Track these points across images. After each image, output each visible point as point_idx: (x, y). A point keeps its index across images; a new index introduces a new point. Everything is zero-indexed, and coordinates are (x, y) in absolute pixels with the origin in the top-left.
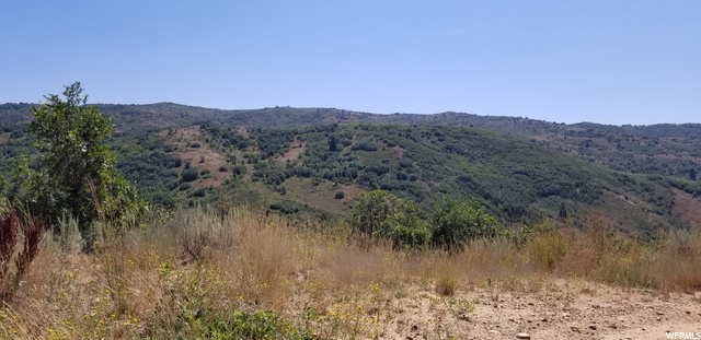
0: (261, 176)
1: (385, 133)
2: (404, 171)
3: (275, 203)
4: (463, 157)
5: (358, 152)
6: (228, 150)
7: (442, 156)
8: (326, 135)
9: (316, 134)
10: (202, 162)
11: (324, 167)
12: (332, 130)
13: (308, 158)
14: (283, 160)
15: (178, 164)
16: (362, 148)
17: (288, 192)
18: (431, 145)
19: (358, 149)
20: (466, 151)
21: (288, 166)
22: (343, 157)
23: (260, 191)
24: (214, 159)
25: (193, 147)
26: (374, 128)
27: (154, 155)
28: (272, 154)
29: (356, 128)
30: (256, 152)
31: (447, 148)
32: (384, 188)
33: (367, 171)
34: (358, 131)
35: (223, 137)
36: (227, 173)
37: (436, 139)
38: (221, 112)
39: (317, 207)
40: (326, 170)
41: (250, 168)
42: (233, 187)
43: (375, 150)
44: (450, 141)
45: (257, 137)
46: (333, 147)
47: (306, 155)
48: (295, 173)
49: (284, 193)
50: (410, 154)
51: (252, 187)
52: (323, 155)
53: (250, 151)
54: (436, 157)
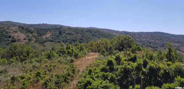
0: (37, 41)
1: (75, 30)
2: (81, 41)
3: (42, 49)
4: (97, 37)
6: (27, 34)
7: (92, 37)
8: (58, 30)
9: (55, 30)
10: (18, 36)
11: (57, 39)
12: (60, 29)
13: (52, 36)
14: (44, 37)
15: (10, 37)
16: (69, 34)
17: (46, 46)
18: (88, 34)
19: (68, 34)
20: (97, 36)
21: (46, 38)
22: (63, 36)
23: (37, 46)
24: (22, 36)
25: (15, 32)
26: (72, 29)
27: (2, 34)
28: (41, 35)
29: (67, 29)
30: (36, 35)
31: (93, 35)
33: (70, 40)
34: (68, 30)
35: (26, 30)
36: (26, 40)
37: (89, 32)
38: (26, 24)
41: (34, 39)
42: (28, 44)
43: (73, 34)
44: (93, 33)
45: (36, 30)
46: (60, 34)
47: (52, 35)
48: (48, 41)
49: (45, 46)
50: (83, 36)
51: (34, 44)
52: (57, 36)
53: (34, 34)
54: (90, 37)
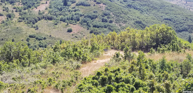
0: (24, 19)
2: (106, 18)
3: (32, 34)
4: (137, 11)
5: (80, 6)
6: (4, 4)
7: (126, 10)
11: (60, 15)
13: (51, 10)
14: (35, 11)
16: (82, 4)
17: (40, 28)
18: (120, 4)
19: (80, 5)
20: (138, 7)
21: (40, 14)
22: (71, 9)
23: (23, 27)
28: (30, 7)
30: (20, 6)
31: (129, 5)
32: (95, 26)
33: (85, 17)
36: (3, 17)
39: (57, 37)
40: (62, 16)
41: (17, 15)
42: (7, 24)
43: (90, 5)
46: (65, 4)
47: (50, 8)
48: (44, 17)
49: (37, 29)
50: (109, 8)
51: (19, 25)
52: (60, 8)
53: (16, 5)
54: (123, 10)
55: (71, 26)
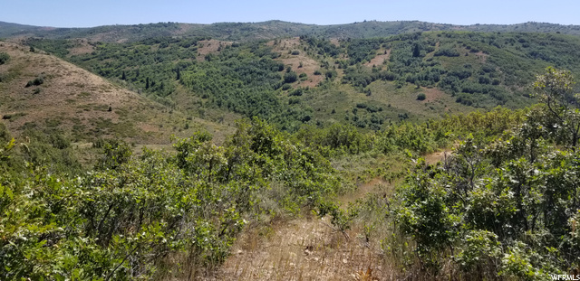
0: (350, 79)
1: (468, 40)
2: (486, 76)
3: (361, 102)
4: (548, 63)
5: (441, 57)
6: (322, 57)
7: (527, 62)
8: (410, 43)
9: (400, 42)
10: (301, 66)
11: (407, 72)
12: (416, 38)
13: (392, 64)
14: (369, 66)
15: (281, 69)
16: (445, 53)
17: (373, 94)
18: (515, 51)
19: (441, 55)
20: (552, 57)
21: (374, 71)
22: (426, 63)
23: (348, 92)
24: (310, 64)
25: (294, 54)
26: (457, 36)
27: (263, 61)
28: (359, 60)
29: (439, 36)
30: (346, 59)
31: (532, 54)
32: (466, 91)
33: (448, 75)
34: (441, 39)
35: (318, 46)
36: (320, 76)
37: (520, 45)
38: (317, 27)
39: (400, 107)
40: (409, 74)
41: (340, 72)
42: (325, 88)
43: (458, 55)
44: (535, 47)
45: (346, 46)
46: (416, 54)
47: (391, 61)
48: (380, 77)
49: (370, 94)
50: (493, 59)
51: (342, 88)
52: (406, 60)
53: (340, 58)
54: (520, 63)
55: (425, 91)
